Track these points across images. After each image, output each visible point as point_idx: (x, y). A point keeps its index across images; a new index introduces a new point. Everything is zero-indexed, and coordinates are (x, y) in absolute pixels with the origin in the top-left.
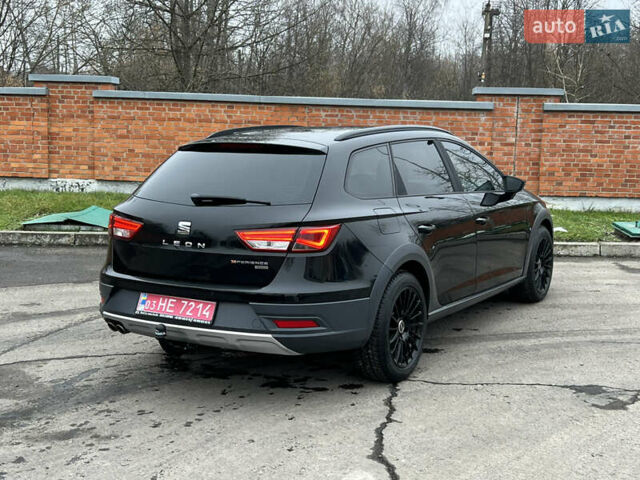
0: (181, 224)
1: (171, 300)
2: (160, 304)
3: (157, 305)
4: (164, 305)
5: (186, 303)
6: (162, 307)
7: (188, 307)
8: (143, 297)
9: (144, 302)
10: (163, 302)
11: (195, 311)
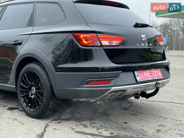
0: (142, 36)
1: (148, 72)
2: (145, 75)
3: (144, 75)
4: (146, 74)
5: (152, 71)
6: (146, 75)
7: (154, 73)
8: (136, 73)
9: (138, 76)
10: (145, 73)
11: (157, 74)
